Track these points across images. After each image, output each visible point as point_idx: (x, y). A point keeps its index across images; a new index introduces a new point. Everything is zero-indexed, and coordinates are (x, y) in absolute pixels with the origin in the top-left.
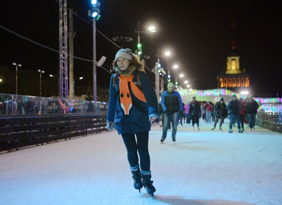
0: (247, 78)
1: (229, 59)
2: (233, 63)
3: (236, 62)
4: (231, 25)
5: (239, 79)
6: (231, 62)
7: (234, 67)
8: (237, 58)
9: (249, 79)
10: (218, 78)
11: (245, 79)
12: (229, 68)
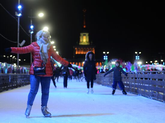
0: (93, 49)
1: (82, 34)
2: (84, 37)
3: (86, 37)
4: (83, 10)
5: (88, 48)
6: (83, 37)
7: (85, 40)
8: (87, 34)
9: (95, 49)
10: (74, 47)
11: (92, 49)
12: (81, 40)
